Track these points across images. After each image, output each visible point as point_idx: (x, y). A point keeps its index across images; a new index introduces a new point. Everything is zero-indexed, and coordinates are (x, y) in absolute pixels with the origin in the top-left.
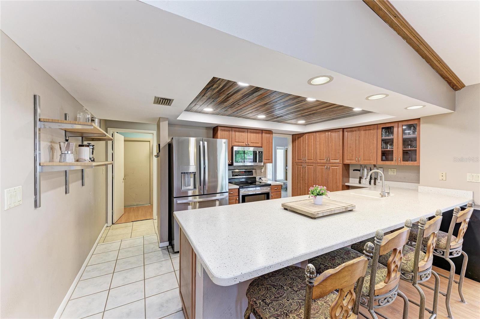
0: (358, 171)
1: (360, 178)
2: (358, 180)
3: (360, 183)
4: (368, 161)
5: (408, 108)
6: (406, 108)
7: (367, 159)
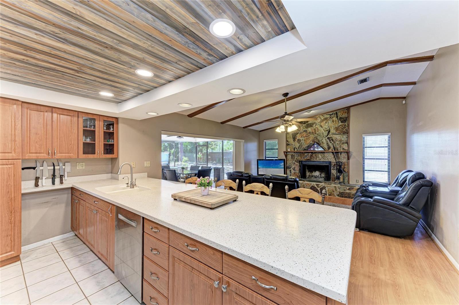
0: (32, 170)
1: (37, 179)
2: (33, 182)
3: (37, 185)
4: (67, 155)
5: (148, 113)
6: (147, 113)
7: (65, 152)
